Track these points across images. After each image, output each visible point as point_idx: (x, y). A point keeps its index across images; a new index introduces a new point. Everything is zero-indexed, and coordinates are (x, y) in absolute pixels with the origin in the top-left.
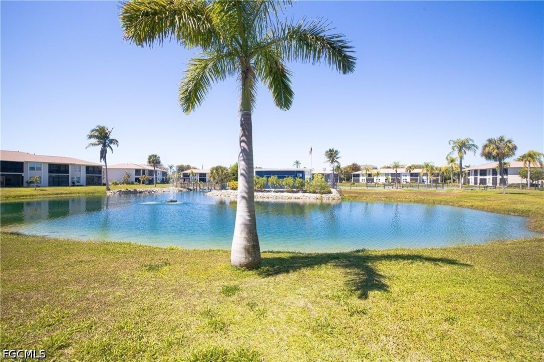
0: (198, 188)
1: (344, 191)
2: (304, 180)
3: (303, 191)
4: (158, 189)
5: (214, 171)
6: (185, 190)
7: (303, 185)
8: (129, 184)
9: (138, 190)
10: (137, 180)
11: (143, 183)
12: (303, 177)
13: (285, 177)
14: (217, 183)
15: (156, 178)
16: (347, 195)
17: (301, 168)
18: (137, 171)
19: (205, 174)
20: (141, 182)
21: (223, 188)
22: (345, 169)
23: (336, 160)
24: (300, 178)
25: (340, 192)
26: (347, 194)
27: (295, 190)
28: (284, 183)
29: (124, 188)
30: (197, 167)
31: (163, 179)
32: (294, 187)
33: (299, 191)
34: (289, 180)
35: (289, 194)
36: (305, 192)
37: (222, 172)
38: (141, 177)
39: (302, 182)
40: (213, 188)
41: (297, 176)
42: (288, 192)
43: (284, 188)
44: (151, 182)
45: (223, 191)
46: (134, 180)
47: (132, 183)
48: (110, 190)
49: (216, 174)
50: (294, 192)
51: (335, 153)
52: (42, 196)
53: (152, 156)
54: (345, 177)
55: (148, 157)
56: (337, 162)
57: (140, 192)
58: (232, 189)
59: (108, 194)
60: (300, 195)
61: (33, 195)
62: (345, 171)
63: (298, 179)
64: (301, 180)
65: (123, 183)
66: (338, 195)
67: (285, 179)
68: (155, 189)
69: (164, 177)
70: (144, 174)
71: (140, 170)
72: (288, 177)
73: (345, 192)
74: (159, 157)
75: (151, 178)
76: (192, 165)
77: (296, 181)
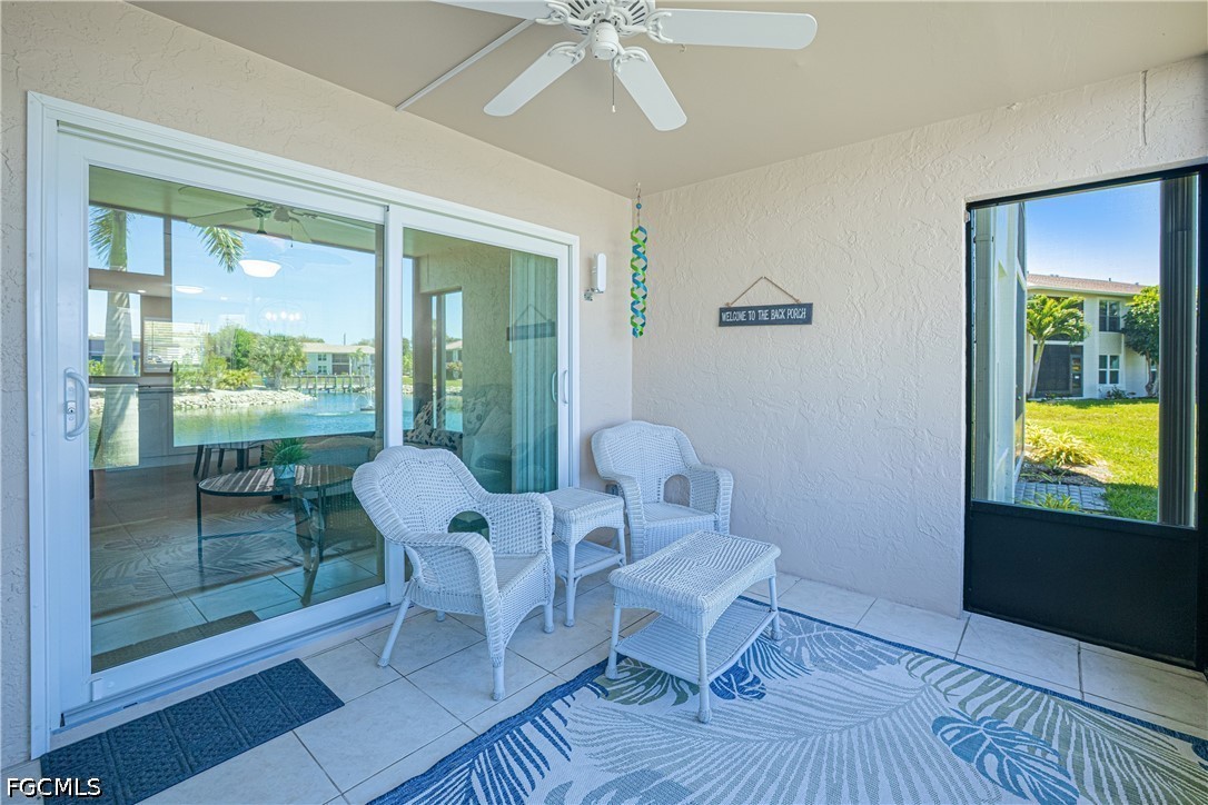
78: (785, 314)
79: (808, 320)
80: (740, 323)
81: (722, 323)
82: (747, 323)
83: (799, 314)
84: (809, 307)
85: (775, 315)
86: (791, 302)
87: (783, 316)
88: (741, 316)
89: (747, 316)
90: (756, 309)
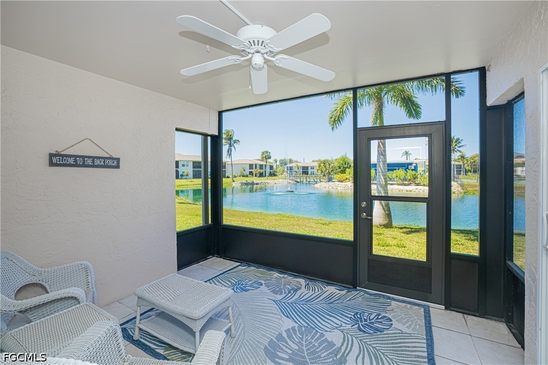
0: (305, 180)
1: (466, 185)
2: (417, 172)
3: (415, 183)
4: (270, 181)
5: (322, 165)
6: (293, 182)
7: (415, 178)
8: (245, 177)
9: (255, 182)
10: (251, 173)
11: (256, 176)
12: (415, 169)
13: (396, 169)
14: (324, 175)
15: (265, 171)
16: (472, 189)
17: (411, 159)
18: (251, 166)
19: (308, 167)
20: (254, 175)
21: (330, 180)
22: (472, 158)
23: (457, 149)
24: (412, 170)
25: (462, 186)
26: (471, 187)
27: (406, 182)
28: (394, 176)
29: (244, 180)
30: (299, 161)
31: (271, 172)
32: (405, 179)
33: (411, 183)
34: (401, 172)
35: (400, 186)
36: (418, 185)
37: (329, 165)
38: (254, 170)
39: (415, 175)
40: (319, 180)
41: (408, 168)
42: (398, 185)
43: (394, 181)
44: (261, 175)
45: (330, 183)
46: (248, 174)
47: (247, 176)
48: (234, 181)
49: (323, 167)
50: (405, 185)
51: (456, 142)
52: (193, 186)
53: (265, 152)
54: (471, 168)
55: (261, 153)
56: (460, 151)
57: (257, 184)
58: (339, 181)
59: (234, 184)
60: (412, 187)
61: (187, 185)
62: (472, 161)
63: (410, 172)
64: (414, 172)
65: (240, 176)
66: (460, 189)
67: (395, 171)
68: (268, 181)
69: (272, 171)
70: (256, 168)
71: (253, 164)
72: (398, 169)
73: (469, 185)
74: (270, 153)
75: (262, 171)
76: (294, 159)
77: (408, 174)
78: (104, 162)
79: (118, 167)
80: (70, 165)
81: (52, 164)
82: (76, 165)
83: (112, 163)
84: (118, 160)
85: (97, 162)
86: (108, 156)
87: (102, 163)
88: (71, 161)
89: (76, 161)
90: (83, 157)
